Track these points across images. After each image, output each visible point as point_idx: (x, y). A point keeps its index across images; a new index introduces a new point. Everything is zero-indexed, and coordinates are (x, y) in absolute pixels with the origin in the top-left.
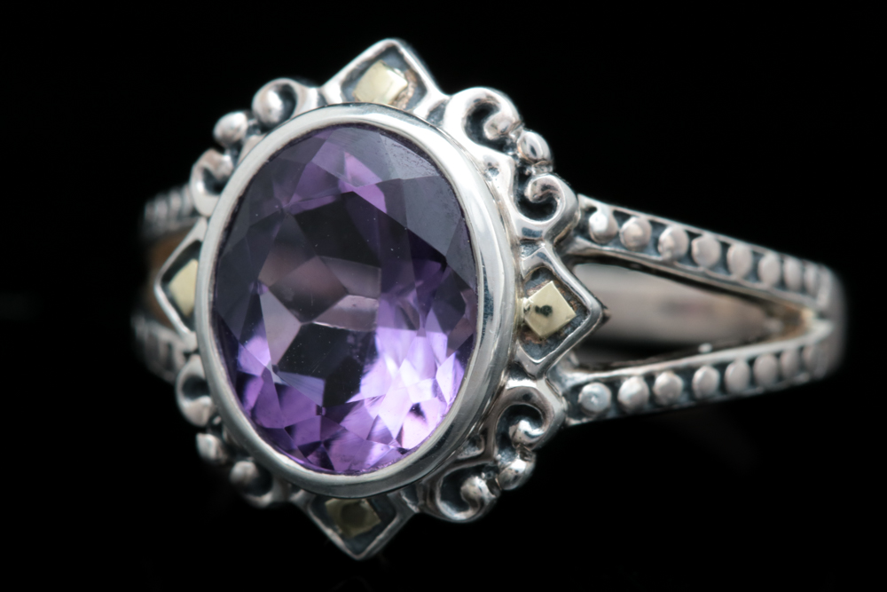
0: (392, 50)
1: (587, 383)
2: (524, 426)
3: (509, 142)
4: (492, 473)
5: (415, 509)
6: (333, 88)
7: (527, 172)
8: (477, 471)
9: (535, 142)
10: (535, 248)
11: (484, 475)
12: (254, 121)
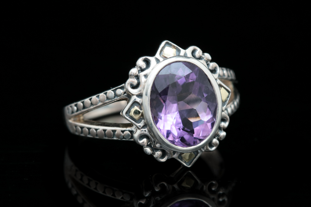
0: (167, 43)
3: (202, 57)
4: (217, 137)
6: (157, 55)
7: (208, 63)
9: (207, 56)
11: (216, 138)
12: (139, 69)
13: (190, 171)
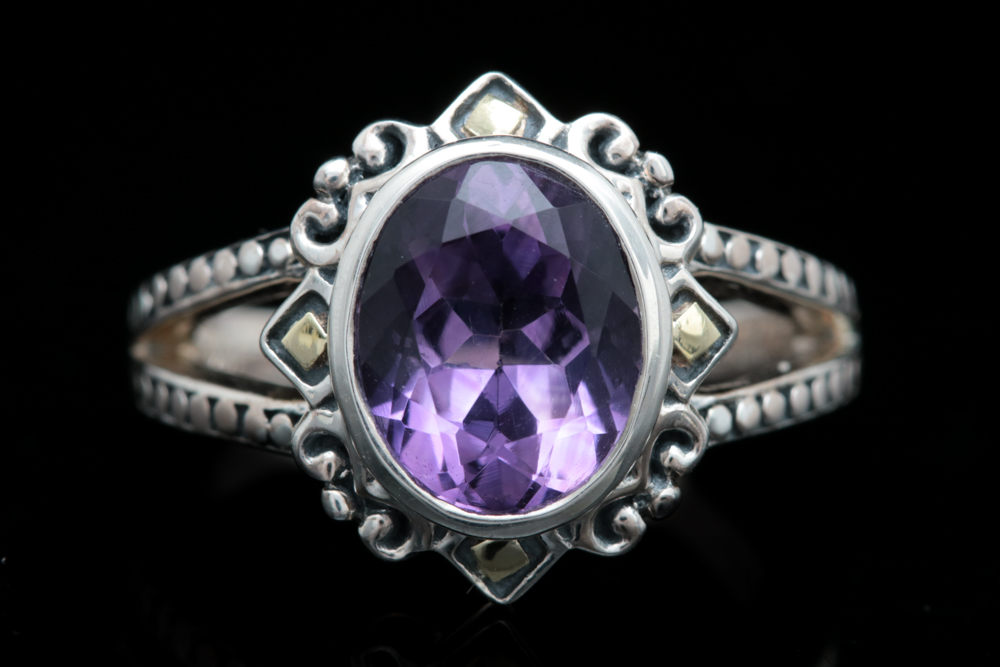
0: (496, 83)
1: (710, 406)
2: (674, 451)
3: (632, 166)
4: (643, 502)
5: (569, 546)
6: (442, 124)
7: (655, 195)
8: (628, 502)
9: (659, 165)
10: (675, 270)
11: (636, 504)
12: (356, 166)
13: (502, 622)
